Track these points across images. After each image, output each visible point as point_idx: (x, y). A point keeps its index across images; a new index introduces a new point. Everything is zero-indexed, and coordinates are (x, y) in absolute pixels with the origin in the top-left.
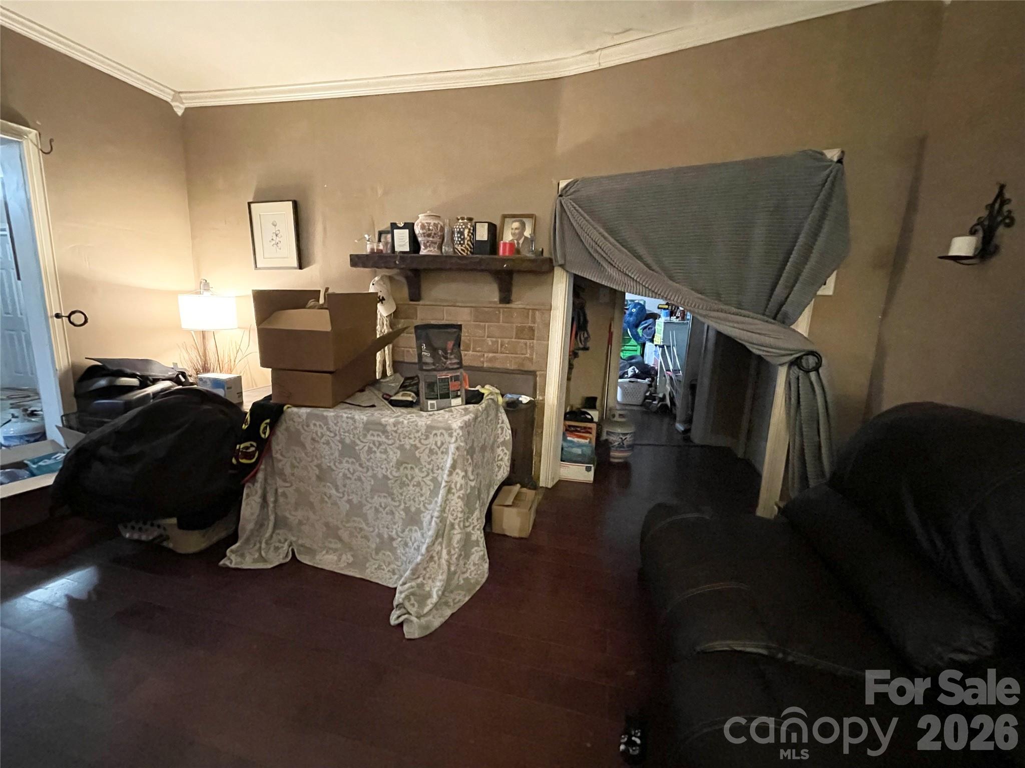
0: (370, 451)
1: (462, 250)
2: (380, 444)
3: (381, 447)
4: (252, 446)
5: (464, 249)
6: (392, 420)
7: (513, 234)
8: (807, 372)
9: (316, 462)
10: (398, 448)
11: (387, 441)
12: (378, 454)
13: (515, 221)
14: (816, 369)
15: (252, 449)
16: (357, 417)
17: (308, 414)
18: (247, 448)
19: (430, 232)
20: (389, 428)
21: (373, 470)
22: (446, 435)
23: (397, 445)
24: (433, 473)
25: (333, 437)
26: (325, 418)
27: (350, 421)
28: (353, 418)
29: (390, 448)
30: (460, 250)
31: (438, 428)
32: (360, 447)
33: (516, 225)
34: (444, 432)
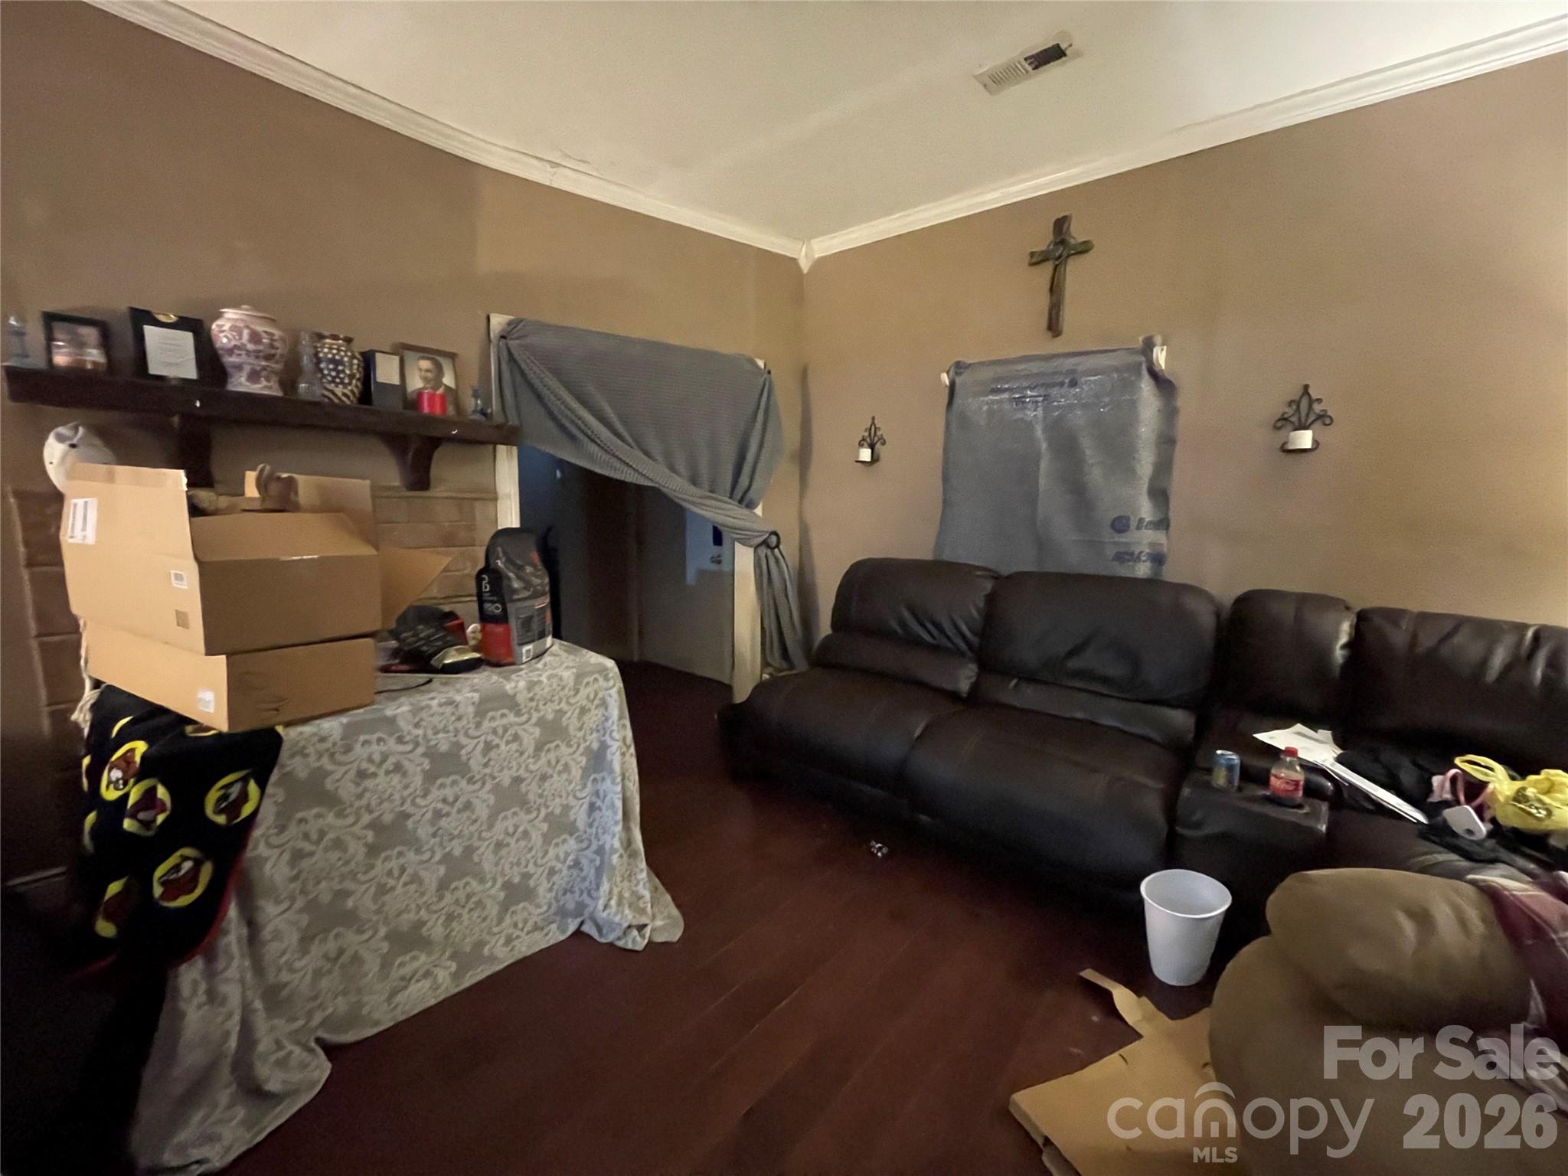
0: (489, 747)
1: (345, 395)
2: (506, 730)
3: (509, 733)
4: (185, 858)
5: (349, 393)
6: (522, 684)
7: (425, 379)
8: (773, 549)
9: (366, 818)
10: (536, 725)
11: (517, 720)
12: (503, 747)
13: (423, 358)
14: (777, 546)
15: (187, 865)
16: (458, 698)
17: (347, 728)
18: (177, 868)
19: (273, 352)
20: (521, 698)
21: (494, 778)
22: (601, 680)
23: (534, 720)
24: (585, 741)
25: (411, 752)
26: (392, 721)
27: (449, 709)
28: (450, 703)
29: (524, 730)
30: (340, 394)
31: (591, 673)
32: (470, 748)
33: (425, 364)
34: (597, 676)
